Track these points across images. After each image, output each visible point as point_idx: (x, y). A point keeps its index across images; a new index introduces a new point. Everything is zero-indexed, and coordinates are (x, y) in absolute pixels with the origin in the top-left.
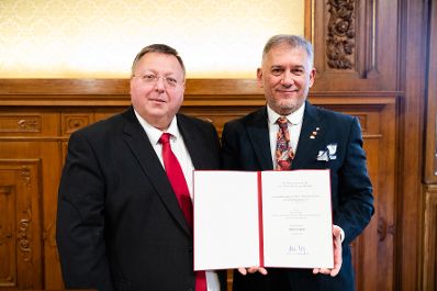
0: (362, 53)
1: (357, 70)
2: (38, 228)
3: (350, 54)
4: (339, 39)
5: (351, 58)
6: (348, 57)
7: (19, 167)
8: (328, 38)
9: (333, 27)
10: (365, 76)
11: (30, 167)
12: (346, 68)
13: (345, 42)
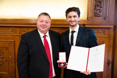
0: (104, 13)
1: (103, 17)
2: (14, 59)
3: (101, 13)
4: (98, 8)
5: (101, 14)
6: (100, 13)
7: (9, 42)
8: (94, 8)
9: (96, 5)
10: (105, 19)
11: (12, 42)
12: (99, 17)
13: (99, 9)
